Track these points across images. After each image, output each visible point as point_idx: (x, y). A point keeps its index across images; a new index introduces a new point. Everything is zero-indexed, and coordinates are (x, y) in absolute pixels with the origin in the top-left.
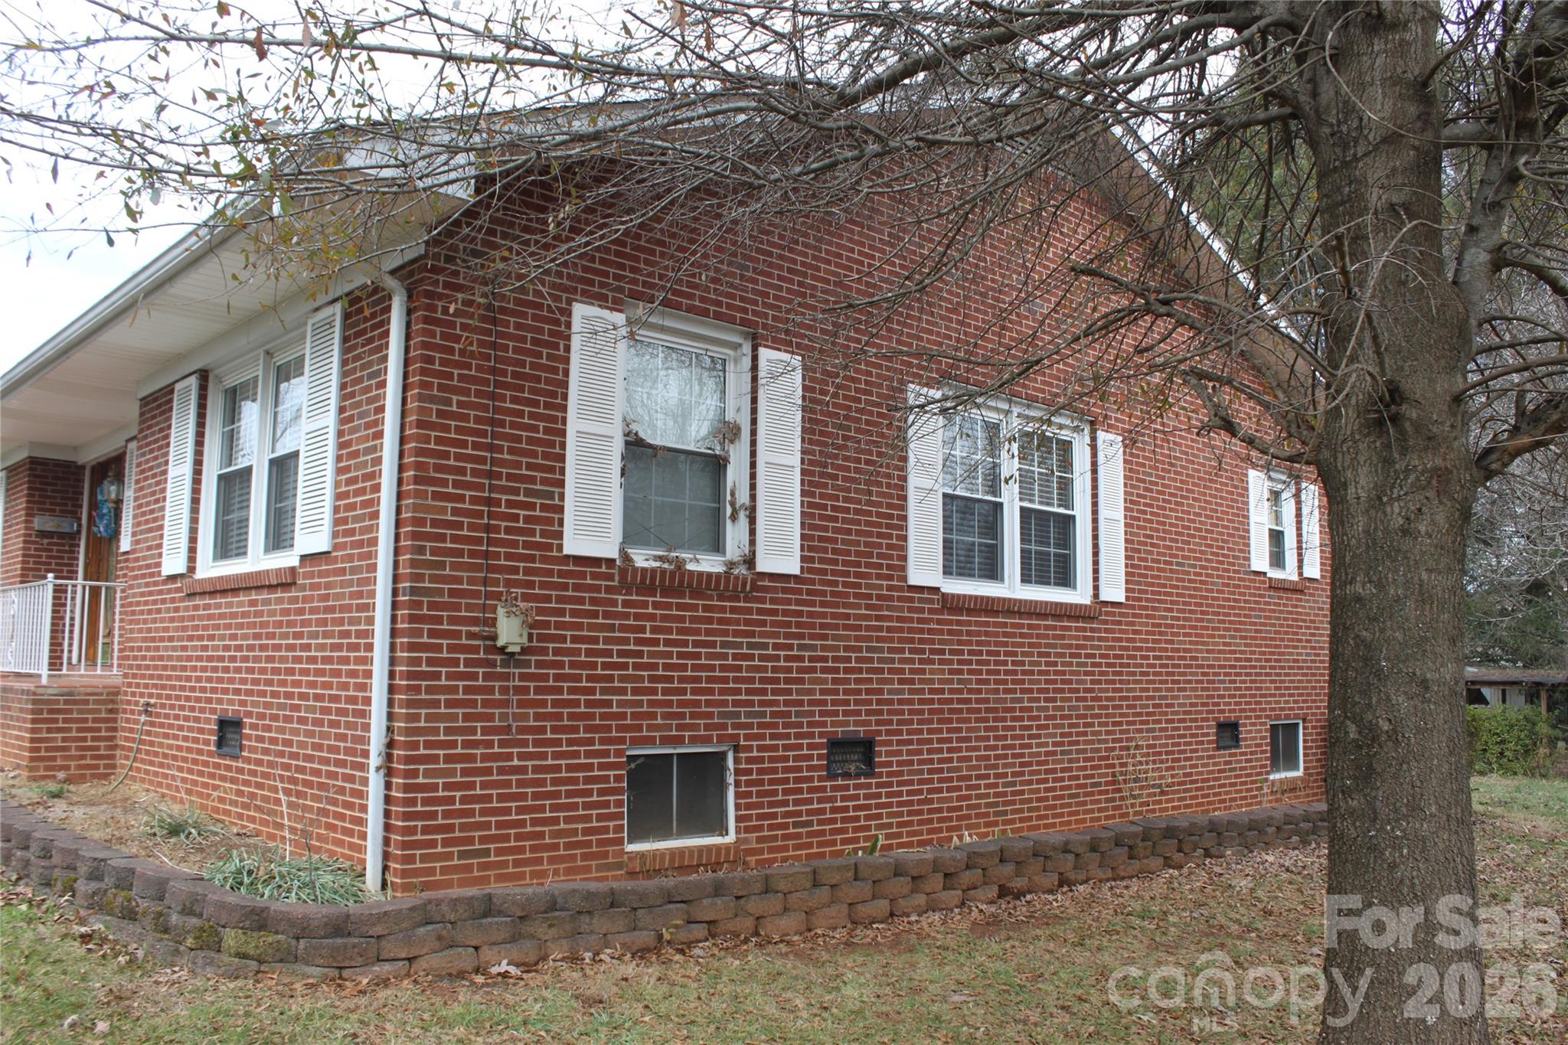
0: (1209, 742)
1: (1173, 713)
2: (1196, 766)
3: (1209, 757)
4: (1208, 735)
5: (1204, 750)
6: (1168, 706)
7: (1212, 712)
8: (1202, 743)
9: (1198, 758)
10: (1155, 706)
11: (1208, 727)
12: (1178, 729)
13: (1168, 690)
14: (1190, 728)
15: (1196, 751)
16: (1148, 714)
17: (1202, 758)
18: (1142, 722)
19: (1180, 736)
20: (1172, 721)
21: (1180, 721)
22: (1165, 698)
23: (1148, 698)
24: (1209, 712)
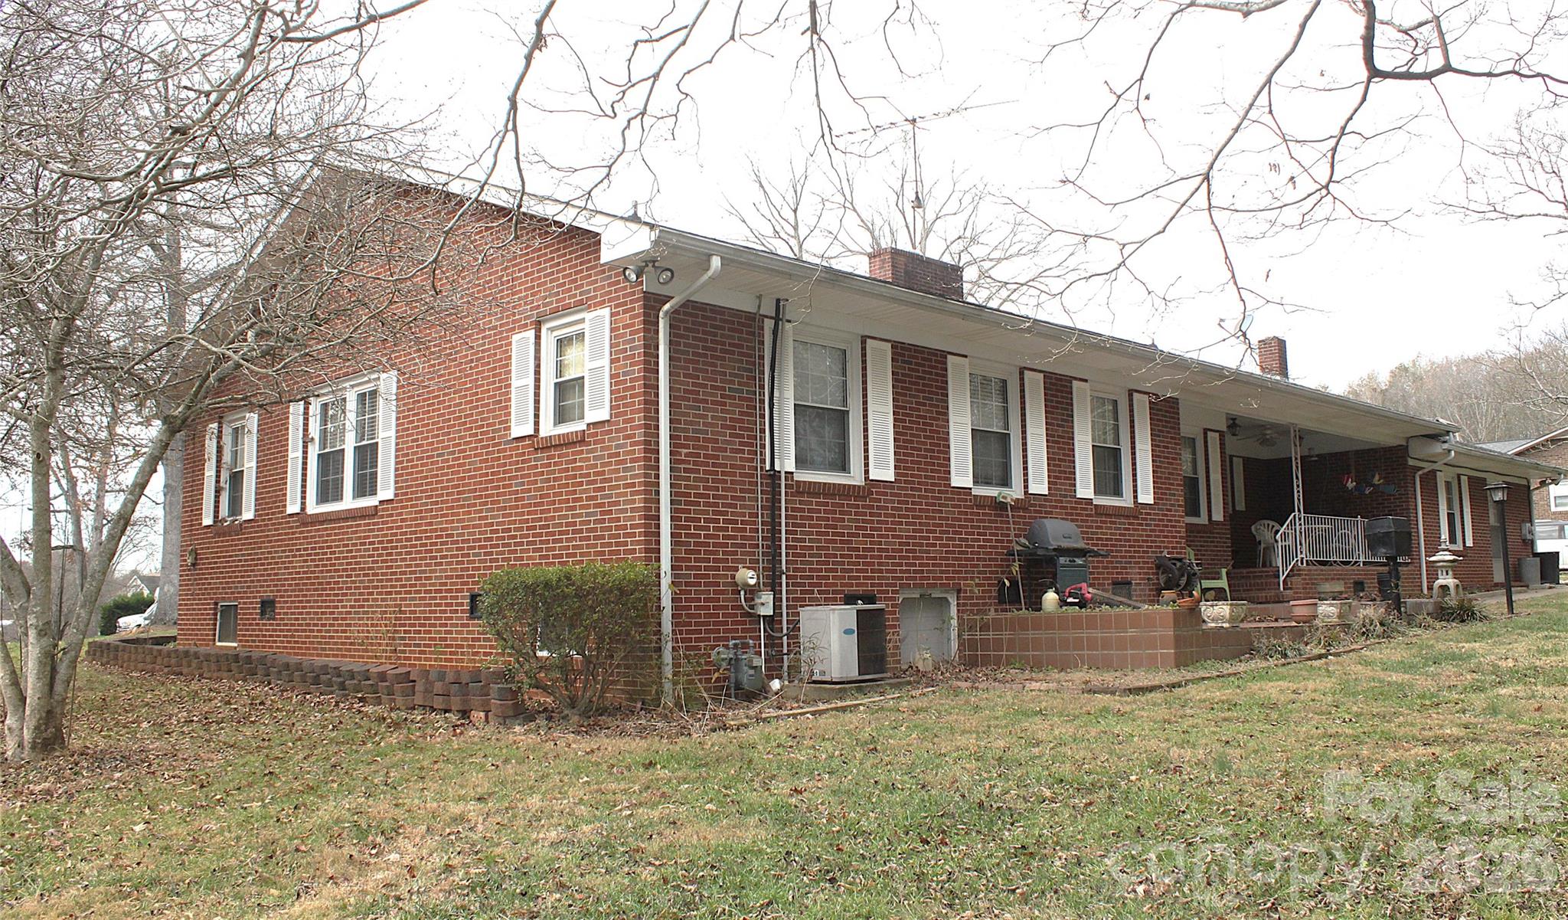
0: (463, 611)
1: (431, 585)
2: (450, 632)
3: (463, 625)
4: (462, 604)
5: (458, 618)
6: (426, 578)
7: (467, 583)
8: (456, 611)
9: (452, 625)
10: (416, 579)
11: (463, 597)
12: (435, 598)
13: (426, 565)
14: (446, 598)
15: (451, 618)
16: (411, 586)
17: (457, 625)
18: (406, 592)
19: (436, 605)
20: (430, 591)
21: (436, 591)
22: (424, 572)
23: (411, 573)
24: (463, 584)
